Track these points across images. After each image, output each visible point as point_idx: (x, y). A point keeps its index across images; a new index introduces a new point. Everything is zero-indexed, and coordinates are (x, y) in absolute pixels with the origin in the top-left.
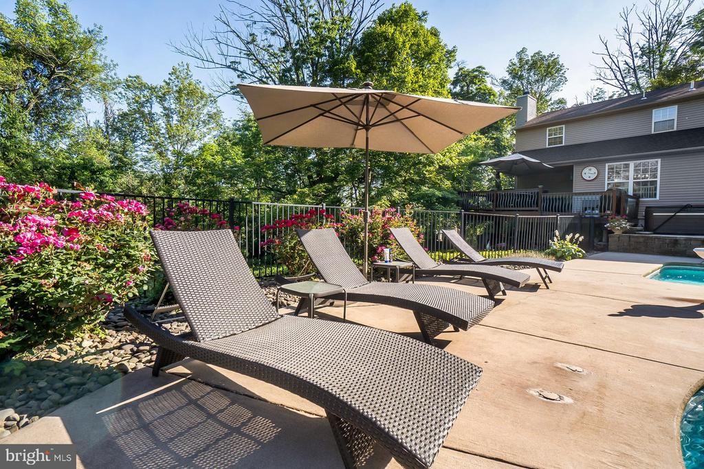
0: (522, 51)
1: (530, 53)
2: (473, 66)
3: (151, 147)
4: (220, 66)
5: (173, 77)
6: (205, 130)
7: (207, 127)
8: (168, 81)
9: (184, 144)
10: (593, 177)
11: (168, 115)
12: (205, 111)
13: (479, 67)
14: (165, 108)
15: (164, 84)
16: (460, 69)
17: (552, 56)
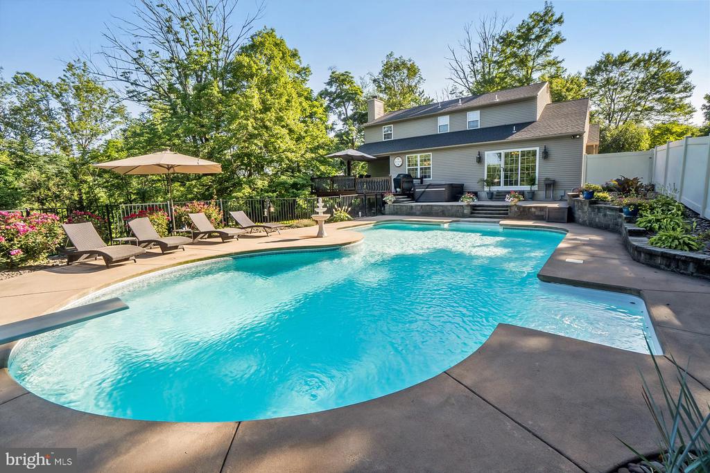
0: (391, 55)
1: (396, 56)
2: (343, 72)
3: (53, 143)
4: (111, 79)
5: (68, 74)
6: (110, 124)
7: (113, 120)
8: (64, 78)
9: (90, 139)
10: (400, 164)
11: (67, 110)
12: (107, 106)
13: (346, 72)
14: (63, 104)
15: (59, 81)
16: (333, 73)
17: (410, 61)
